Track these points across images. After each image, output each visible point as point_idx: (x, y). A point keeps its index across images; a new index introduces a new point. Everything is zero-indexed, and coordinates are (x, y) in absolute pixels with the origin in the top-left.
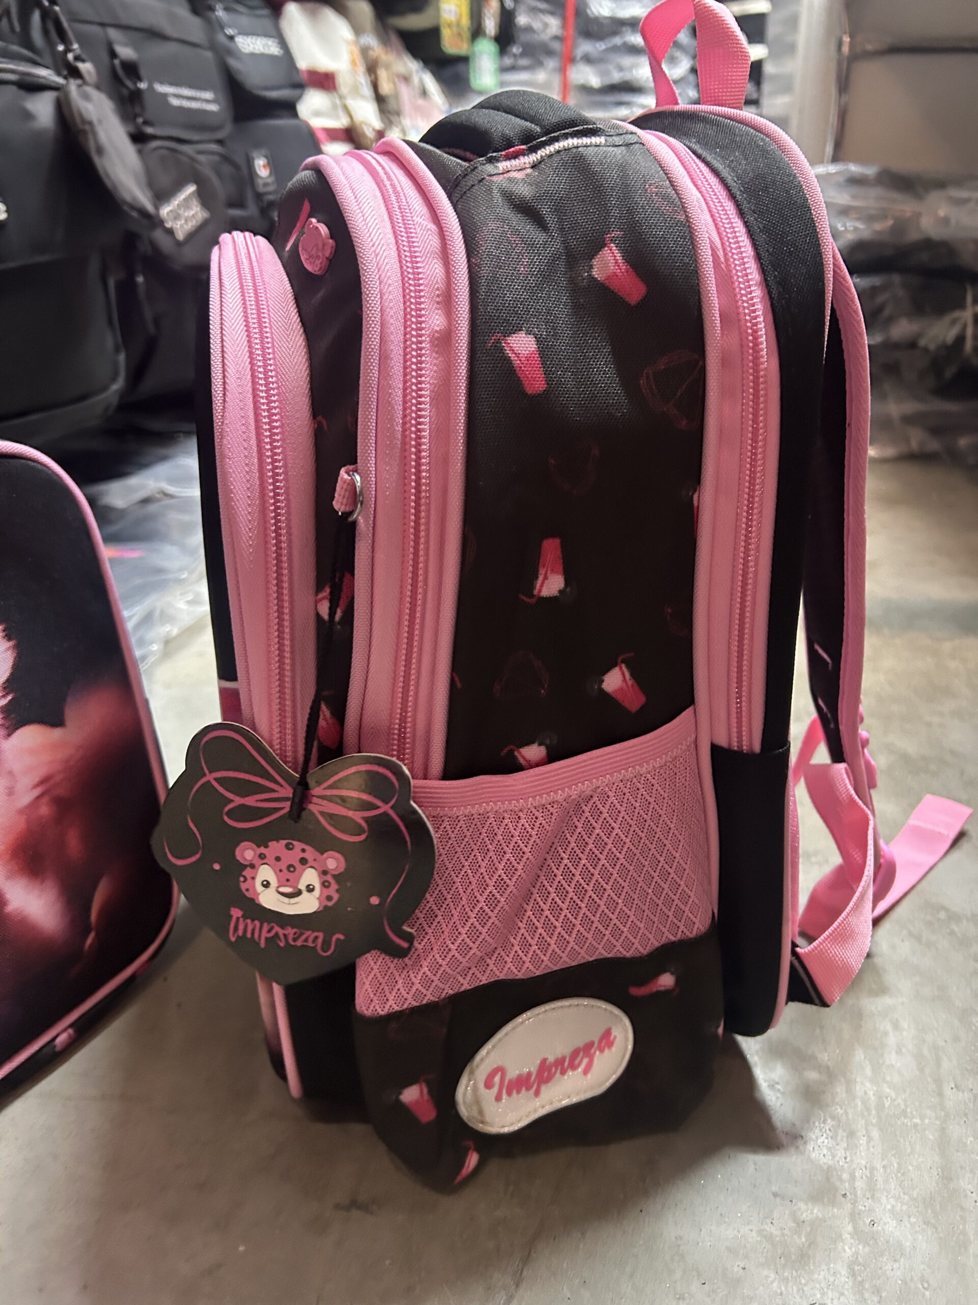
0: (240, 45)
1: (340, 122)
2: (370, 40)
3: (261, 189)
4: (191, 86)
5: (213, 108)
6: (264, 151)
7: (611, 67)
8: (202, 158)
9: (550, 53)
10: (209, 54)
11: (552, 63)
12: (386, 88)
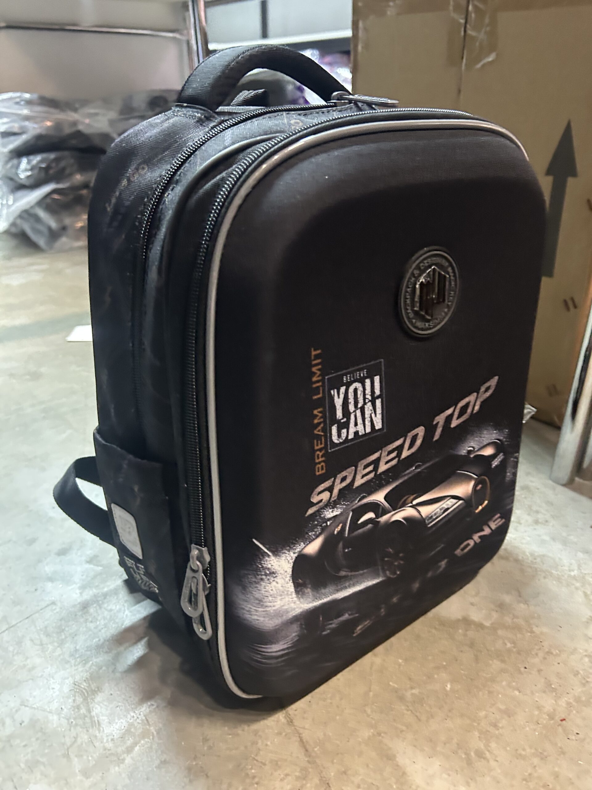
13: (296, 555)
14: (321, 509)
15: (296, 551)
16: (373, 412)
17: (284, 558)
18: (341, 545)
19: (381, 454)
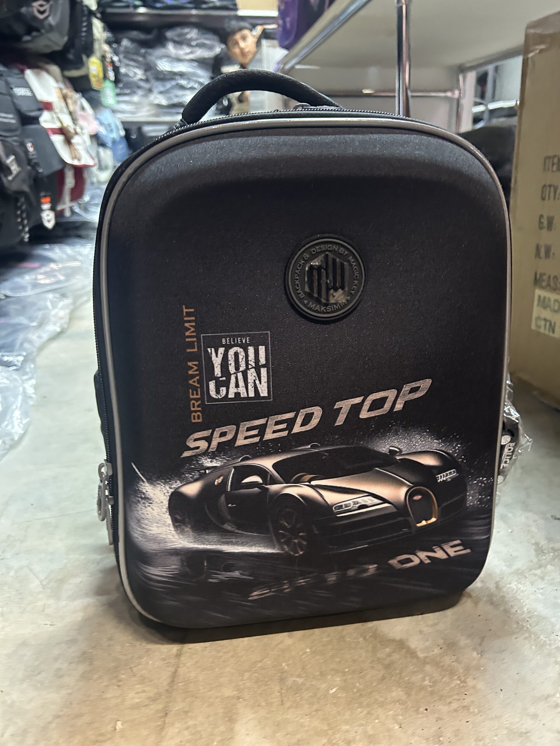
0: (16, 92)
1: (57, 125)
2: (62, 86)
3: (31, 157)
4: (6, 113)
5: (13, 121)
6: (31, 140)
7: (172, 95)
8: (15, 144)
9: (139, 87)
10: (9, 98)
11: (140, 92)
12: (71, 108)
13: (172, 490)
14: (200, 455)
15: (173, 487)
16: (257, 378)
17: (159, 489)
18: (223, 498)
19: (267, 421)
